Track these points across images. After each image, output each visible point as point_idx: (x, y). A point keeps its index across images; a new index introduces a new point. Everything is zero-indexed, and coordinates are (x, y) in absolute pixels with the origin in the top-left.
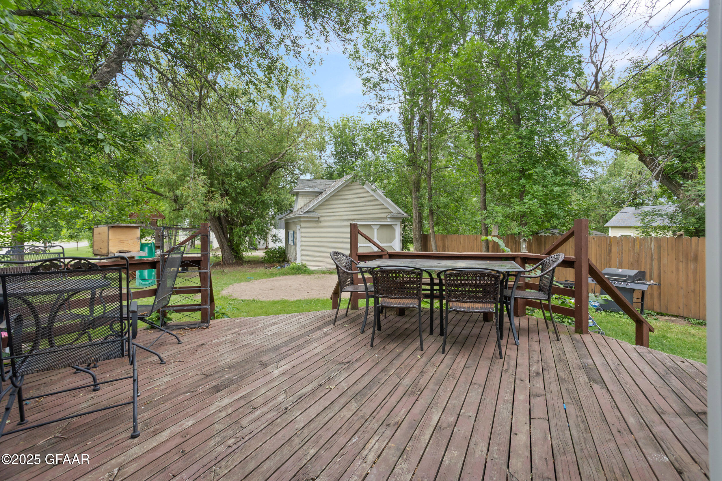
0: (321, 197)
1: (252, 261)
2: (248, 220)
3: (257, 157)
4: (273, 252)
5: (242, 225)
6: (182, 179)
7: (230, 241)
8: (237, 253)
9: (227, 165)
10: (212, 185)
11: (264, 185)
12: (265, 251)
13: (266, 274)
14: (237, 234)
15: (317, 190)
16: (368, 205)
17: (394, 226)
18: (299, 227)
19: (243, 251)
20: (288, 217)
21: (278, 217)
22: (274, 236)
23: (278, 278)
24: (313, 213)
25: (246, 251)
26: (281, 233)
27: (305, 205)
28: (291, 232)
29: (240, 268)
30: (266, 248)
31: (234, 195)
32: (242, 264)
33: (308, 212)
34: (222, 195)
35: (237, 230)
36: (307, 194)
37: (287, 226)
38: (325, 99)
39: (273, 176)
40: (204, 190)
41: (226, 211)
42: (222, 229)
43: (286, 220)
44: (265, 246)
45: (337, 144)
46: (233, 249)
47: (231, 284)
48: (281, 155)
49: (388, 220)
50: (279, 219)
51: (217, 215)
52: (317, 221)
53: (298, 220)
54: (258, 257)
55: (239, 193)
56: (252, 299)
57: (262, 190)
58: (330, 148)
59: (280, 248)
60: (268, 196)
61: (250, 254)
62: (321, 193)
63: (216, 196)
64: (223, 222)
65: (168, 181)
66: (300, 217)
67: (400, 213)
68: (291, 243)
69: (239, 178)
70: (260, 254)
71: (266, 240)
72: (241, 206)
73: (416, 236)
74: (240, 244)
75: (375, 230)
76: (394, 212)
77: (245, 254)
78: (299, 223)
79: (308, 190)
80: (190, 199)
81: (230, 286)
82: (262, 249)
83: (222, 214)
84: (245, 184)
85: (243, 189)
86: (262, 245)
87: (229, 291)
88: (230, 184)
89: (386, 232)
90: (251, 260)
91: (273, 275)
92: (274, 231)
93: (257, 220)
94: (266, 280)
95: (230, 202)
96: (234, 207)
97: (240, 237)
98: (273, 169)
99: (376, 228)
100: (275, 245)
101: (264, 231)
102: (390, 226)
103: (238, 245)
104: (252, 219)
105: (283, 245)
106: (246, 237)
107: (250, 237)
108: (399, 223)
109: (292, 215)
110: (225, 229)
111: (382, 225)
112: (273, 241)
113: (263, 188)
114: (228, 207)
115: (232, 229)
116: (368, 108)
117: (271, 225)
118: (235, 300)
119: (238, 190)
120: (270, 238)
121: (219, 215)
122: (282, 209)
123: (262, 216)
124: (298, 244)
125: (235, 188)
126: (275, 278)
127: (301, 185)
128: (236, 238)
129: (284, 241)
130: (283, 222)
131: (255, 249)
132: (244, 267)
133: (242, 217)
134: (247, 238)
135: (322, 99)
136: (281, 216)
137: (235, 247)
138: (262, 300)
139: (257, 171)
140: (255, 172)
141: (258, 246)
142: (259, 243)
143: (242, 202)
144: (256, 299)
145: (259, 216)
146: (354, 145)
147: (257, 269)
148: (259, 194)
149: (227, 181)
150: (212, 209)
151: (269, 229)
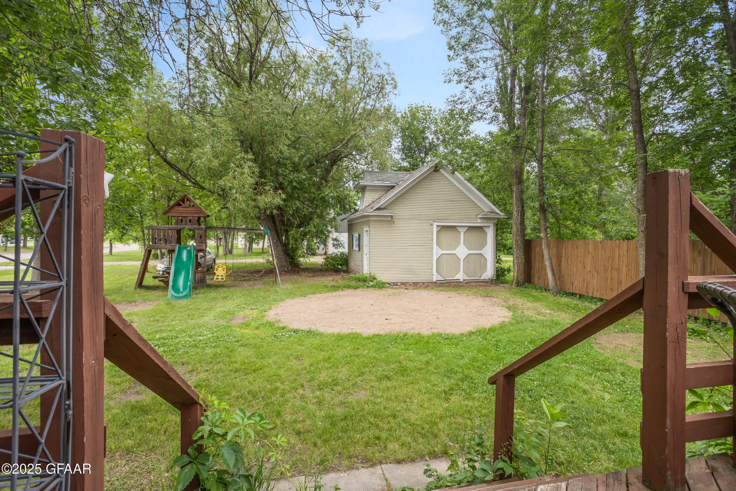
0: (393, 193)
1: (310, 269)
2: (305, 221)
3: (317, 144)
4: (334, 258)
5: (299, 226)
6: (225, 167)
7: (285, 245)
8: (293, 259)
9: (281, 152)
10: (262, 175)
11: (324, 178)
12: (325, 257)
13: (326, 286)
14: (293, 237)
15: (387, 183)
16: (453, 201)
17: (485, 229)
18: (367, 229)
19: (300, 256)
20: (353, 216)
21: (341, 217)
22: (336, 240)
23: (341, 293)
24: (385, 211)
25: (304, 256)
26: (344, 237)
27: (373, 202)
28: (356, 235)
29: (296, 277)
30: (325, 254)
31: (289, 189)
32: (298, 273)
33: (379, 209)
34: (276, 189)
35: (293, 232)
36: (375, 188)
37: (351, 228)
38: (396, 80)
39: (335, 167)
40: (251, 181)
41: (279, 208)
42: (277, 231)
43: (349, 221)
44: (324, 251)
45: (404, 138)
46: (288, 255)
47: (282, 300)
48: (345, 142)
49: (479, 221)
50: (342, 220)
51: (268, 212)
52: (390, 221)
53: (366, 219)
54: (317, 264)
55: (295, 187)
56: (308, 329)
57: (322, 184)
58: (396, 143)
59: (342, 254)
60: (328, 192)
61: (307, 260)
62: (393, 187)
63: (267, 188)
64: (277, 223)
65: (209, 169)
66: (369, 216)
67: (493, 212)
68: (356, 248)
69: (296, 168)
70: (318, 260)
71: (325, 245)
72: (298, 203)
73: (516, 241)
74: (297, 248)
75: (462, 234)
76: (486, 210)
77: (301, 259)
78: (367, 223)
79: (377, 183)
80: (234, 191)
81: (281, 304)
82: (321, 255)
83: (275, 212)
84: (303, 176)
85: (300, 183)
86: (320, 251)
87: (279, 311)
88: (285, 176)
89: (475, 236)
90: (309, 266)
91: (335, 288)
92: (334, 235)
93: (316, 221)
94: (327, 295)
95: (284, 196)
96: (289, 204)
97: (296, 240)
98: (336, 159)
99: (462, 231)
100: (336, 251)
101: (324, 234)
102: (480, 228)
103: (295, 250)
104: (311, 219)
105: (346, 250)
106: (303, 240)
107: (308, 241)
108: (492, 225)
109: (357, 214)
110: (279, 231)
111: (470, 228)
112: (334, 245)
113: (323, 181)
114: (282, 203)
115: (287, 231)
116: (456, 76)
117: (332, 228)
118: (283, 328)
119: (295, 184)
120: (330, 243)
121: (272, 212)
122: (345, 208)
123: (321, 216)
124: (365, 250)
125: (291, 182)
126: (337, 293)
127: (369, 177)
128: (291, 242)
129: (346, 246)
130: (345, 224)
131: (314, 254)
132: (300, 276)
133: (299, 217)
134: (305, 243)
135: (393, 79)
136: (344, 216)
137: (290, 252)
138: (322, 330)
139: (317, 162)
140: (314, 162)
141: (317, 251)
142: (318, 248)
143: (298, 199)
144: (313, 328)
145: (318, 216)
146: (424, 139)
147: (316, 279)
148: (319, 189)
149: (281, 172)
150: (262, 205)
151: (329, 232)
